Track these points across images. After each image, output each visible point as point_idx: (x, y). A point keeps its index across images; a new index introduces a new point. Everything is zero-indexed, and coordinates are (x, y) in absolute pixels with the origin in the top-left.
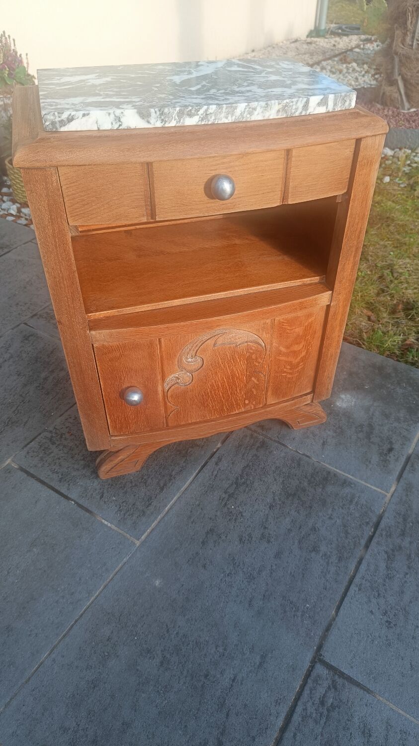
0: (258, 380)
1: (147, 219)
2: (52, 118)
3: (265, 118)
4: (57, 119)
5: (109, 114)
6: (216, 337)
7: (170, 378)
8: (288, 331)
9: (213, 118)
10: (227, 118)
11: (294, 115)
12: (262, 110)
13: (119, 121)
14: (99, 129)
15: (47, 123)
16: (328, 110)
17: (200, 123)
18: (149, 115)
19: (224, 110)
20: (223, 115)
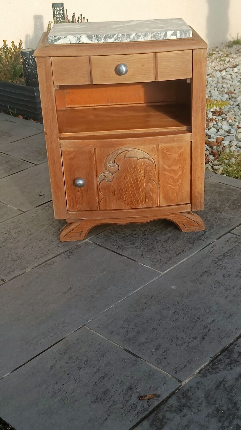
0: (152, 186)
1: (89, 83)
2: (52, 38)
3: (146, 40)
4: (54, 39)
5: (75, 37)
6: (126, 152)
7: (101, 176)
8: (168, 155)
9: (120, 39)
10: (127, 40)
11: (160, 39)
12: (143, 36)
13: (79, 40)
14: (70, 43)
15: (50, 41)
16: (177, 38)
17: (114, 42)
18: (92, 37)
19: (125, 36)
20: (125, 38)
